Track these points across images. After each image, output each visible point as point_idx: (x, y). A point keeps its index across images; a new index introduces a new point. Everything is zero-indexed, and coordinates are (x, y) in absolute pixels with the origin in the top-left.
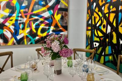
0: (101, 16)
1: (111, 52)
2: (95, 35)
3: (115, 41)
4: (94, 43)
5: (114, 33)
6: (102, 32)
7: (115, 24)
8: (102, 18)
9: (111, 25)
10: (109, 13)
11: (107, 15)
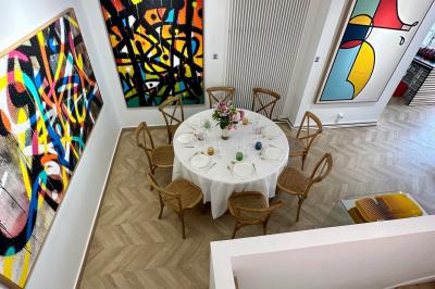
0: (155, 41)
1: (184, 88)
2: (147, 72)
3: (188, 74)
4: (148, 84)
5: (186, 66)
6: (161, 65)
7: (186, 54)
8: (160, 45)
9: (180, 55)
10: (173, 39)
11: (170, 42)
